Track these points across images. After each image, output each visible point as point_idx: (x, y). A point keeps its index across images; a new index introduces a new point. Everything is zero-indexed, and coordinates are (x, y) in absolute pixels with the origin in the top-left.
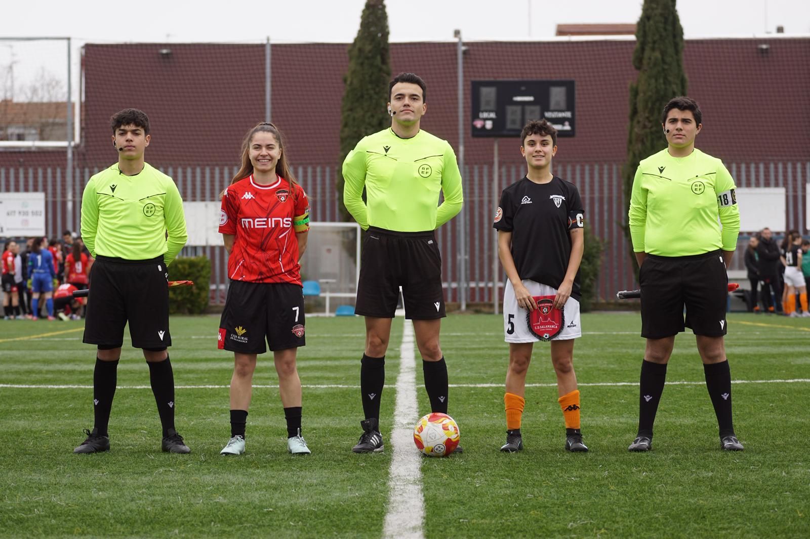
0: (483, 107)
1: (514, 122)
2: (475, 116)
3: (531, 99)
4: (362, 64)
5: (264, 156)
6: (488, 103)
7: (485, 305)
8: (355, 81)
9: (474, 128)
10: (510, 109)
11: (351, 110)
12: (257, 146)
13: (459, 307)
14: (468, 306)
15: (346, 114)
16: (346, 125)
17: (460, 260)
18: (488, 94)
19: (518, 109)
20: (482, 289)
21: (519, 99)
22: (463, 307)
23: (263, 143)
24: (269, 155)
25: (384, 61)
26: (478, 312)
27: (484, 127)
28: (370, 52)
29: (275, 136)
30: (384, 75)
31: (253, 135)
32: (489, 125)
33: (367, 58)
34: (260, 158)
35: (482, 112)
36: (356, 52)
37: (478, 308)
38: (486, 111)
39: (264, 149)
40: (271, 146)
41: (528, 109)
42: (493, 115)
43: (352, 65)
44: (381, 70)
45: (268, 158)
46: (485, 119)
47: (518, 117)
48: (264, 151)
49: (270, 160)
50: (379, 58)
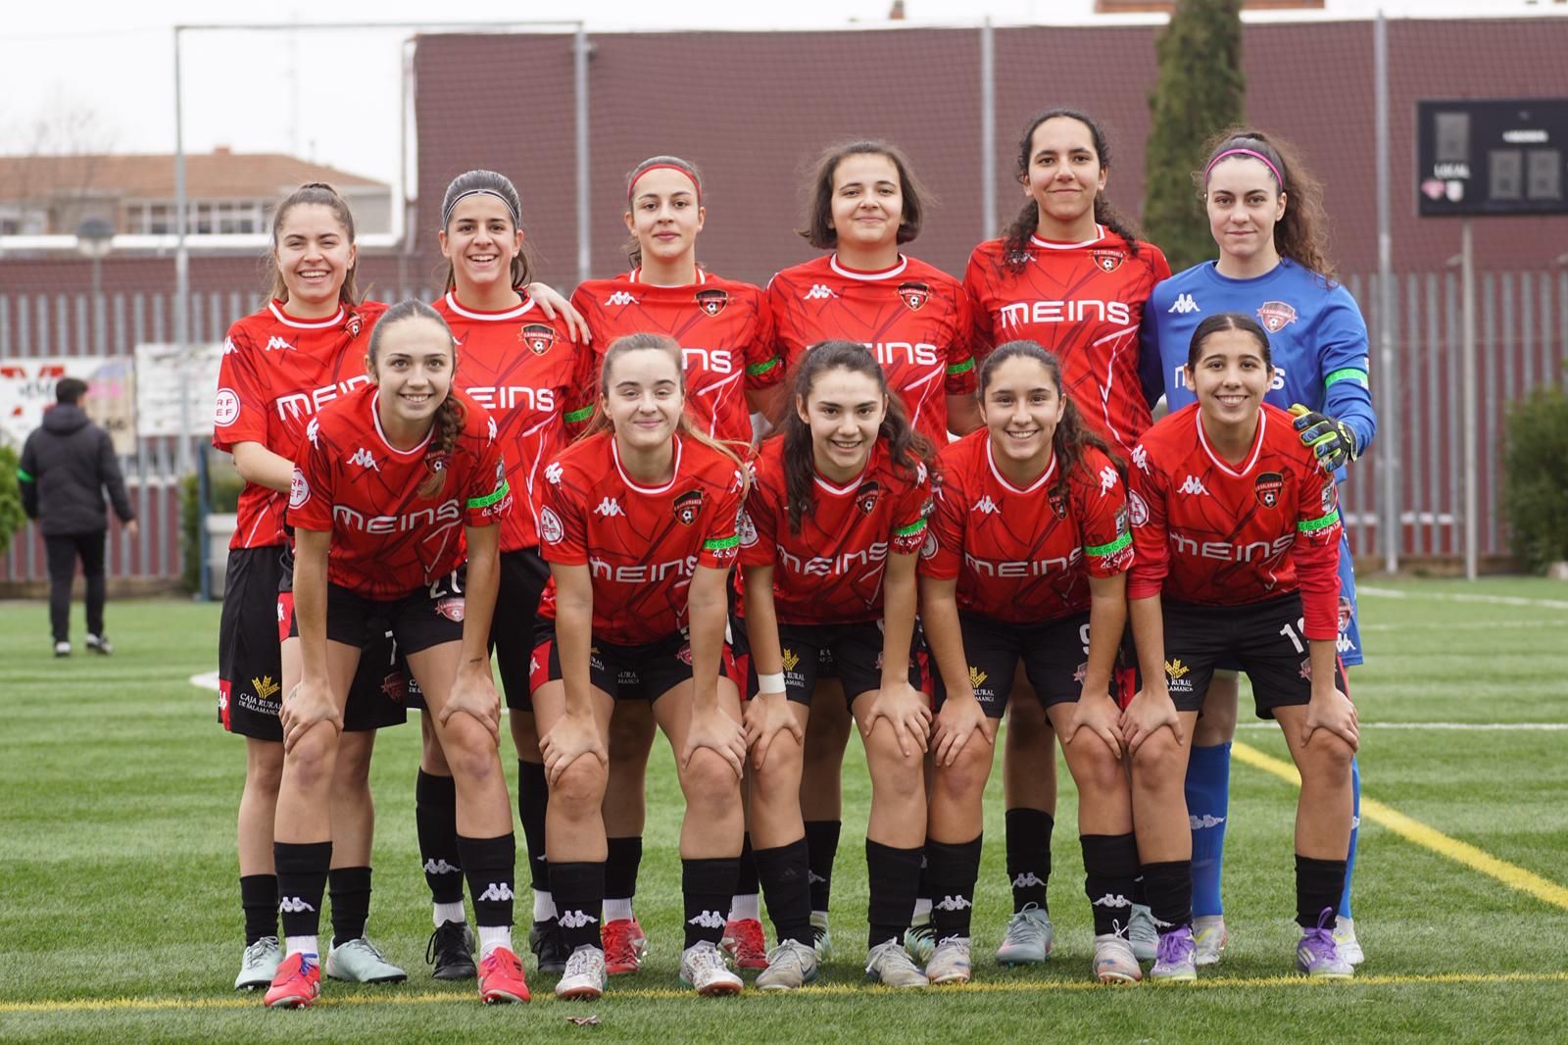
0: (1442, 154)
1: (1505, 184)
2: (1426, 173)
3: (1538, 136)
4: (1189, 70)
5: (313, 263)
6: (1452, 145)
7: (1434, 561)
8: (1177, 106)
9: (1424, 198)
10: (1498, 158)
11: (1168, 163)
12: (296, 240)
13: (1382, 564)
14: (1402, 563)
15: (1157, 172)
16: (1157, 195)
17: (1383, 471)
18: (1453, 127)
19: (1515, 158)
20: (1427, 529)
21: (1515, 137)
22: (1392, 565)
23: (309, 231)
24: (326, 259)
25: (1232, 63)
26: (1422, 574)
27: (1444, 197)
28: (1206, 43)
29: (338, 215)
30: (1234, 91)
31: (286, 213)
32: (1455, 191)
33: (1200, 56)
34: (304, 267)
35: (1440, 164)
36: (1174, 45)
37: (1421, 567)
38: (1448, 162)
39: (313, 245)
40: (329, 239)
41: (1535, 157)
42: (1462, 171)
43: (1169, 71)
44: (1228, 81)
45: (323, 266)
46: (1445, 180)
47: (1514, 175)
48: (313, 251)
49: (328, 272)
50: (1223, 55)
